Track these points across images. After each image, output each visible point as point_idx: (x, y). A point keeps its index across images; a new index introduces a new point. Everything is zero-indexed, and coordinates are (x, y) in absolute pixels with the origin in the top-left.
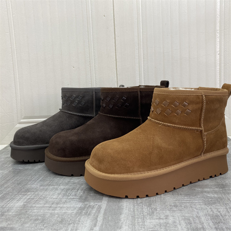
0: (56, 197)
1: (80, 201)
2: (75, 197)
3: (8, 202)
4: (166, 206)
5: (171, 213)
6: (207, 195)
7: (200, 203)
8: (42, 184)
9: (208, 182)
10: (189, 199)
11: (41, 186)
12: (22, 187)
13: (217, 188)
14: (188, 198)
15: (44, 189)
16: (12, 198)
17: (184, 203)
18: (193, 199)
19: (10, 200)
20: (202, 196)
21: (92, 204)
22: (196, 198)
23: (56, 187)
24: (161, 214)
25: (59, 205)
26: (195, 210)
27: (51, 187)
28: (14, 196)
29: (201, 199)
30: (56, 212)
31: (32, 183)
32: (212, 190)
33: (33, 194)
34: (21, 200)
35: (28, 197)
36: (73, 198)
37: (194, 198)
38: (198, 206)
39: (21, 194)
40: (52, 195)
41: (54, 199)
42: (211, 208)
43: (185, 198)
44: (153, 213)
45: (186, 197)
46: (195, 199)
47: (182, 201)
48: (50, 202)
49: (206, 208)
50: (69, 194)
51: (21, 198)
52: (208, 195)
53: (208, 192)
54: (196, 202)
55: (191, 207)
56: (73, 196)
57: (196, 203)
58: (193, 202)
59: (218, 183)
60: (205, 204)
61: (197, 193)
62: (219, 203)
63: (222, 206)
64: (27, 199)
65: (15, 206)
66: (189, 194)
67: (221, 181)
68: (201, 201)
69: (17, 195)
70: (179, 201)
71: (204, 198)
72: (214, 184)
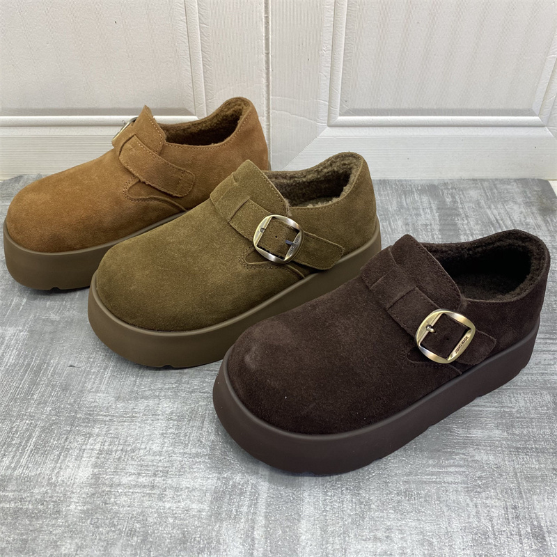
0: (158, 448)
1: (212, 467)
2: (199, 451)
4: (391, 493)
5: (398, 520)
6: (473, 453)
7: (457, 483)
8: (118, 389)
10: (436, 470)
11: (118, 399)
12: (75, 402)
13: (497, 427)
14: (434, 466)
15: (126, 413)
16: (63, 447)
17: (425, 482)
18: (444, 467)
19: (59, 456)
20: (464, 460)
21: (238, 478)
22: (451, 466)
23: (151, 403)
24: (378, 524)
25: (170, 481)
27: (142, 405)
28: (66, 440)
29: (462, 469)
30: (168, 505)
31: (95, 386)
32: (486, 433)
33: (106, 435)
34: (85, 455)
35: (98, 447)
36: (197, 455)
37: (447, 466)
38: (453, 497)
39: (78, 433)
40: (149, 440)
41: (155, 454)
42: (476, 506)
43: (429, 466)
44: (363, 518)
45: (431, 462)
46: (450, 469)
47: (422, 474)
48: (147, 466)
49: (468, 504)
50: (185, 436)
51: (84, 450)
52: (478, 458)
53: (477, 444)
54: (450, 479)
55: (439, 499)
56: (194, 446)
57: (448, 483)
58: (444, 483)
59: (502, 407)
60: (468, 488)
61: (455, 447)
62: (493, 489)
63: (498, 499)
64: (97, 452)
65: (77, 481)
66: (439, 451)
67: (510, 401)
68: (460, 478)
69: (71, 437)
70: (416, 475)
71: (468, 466)
72: (494, 409)
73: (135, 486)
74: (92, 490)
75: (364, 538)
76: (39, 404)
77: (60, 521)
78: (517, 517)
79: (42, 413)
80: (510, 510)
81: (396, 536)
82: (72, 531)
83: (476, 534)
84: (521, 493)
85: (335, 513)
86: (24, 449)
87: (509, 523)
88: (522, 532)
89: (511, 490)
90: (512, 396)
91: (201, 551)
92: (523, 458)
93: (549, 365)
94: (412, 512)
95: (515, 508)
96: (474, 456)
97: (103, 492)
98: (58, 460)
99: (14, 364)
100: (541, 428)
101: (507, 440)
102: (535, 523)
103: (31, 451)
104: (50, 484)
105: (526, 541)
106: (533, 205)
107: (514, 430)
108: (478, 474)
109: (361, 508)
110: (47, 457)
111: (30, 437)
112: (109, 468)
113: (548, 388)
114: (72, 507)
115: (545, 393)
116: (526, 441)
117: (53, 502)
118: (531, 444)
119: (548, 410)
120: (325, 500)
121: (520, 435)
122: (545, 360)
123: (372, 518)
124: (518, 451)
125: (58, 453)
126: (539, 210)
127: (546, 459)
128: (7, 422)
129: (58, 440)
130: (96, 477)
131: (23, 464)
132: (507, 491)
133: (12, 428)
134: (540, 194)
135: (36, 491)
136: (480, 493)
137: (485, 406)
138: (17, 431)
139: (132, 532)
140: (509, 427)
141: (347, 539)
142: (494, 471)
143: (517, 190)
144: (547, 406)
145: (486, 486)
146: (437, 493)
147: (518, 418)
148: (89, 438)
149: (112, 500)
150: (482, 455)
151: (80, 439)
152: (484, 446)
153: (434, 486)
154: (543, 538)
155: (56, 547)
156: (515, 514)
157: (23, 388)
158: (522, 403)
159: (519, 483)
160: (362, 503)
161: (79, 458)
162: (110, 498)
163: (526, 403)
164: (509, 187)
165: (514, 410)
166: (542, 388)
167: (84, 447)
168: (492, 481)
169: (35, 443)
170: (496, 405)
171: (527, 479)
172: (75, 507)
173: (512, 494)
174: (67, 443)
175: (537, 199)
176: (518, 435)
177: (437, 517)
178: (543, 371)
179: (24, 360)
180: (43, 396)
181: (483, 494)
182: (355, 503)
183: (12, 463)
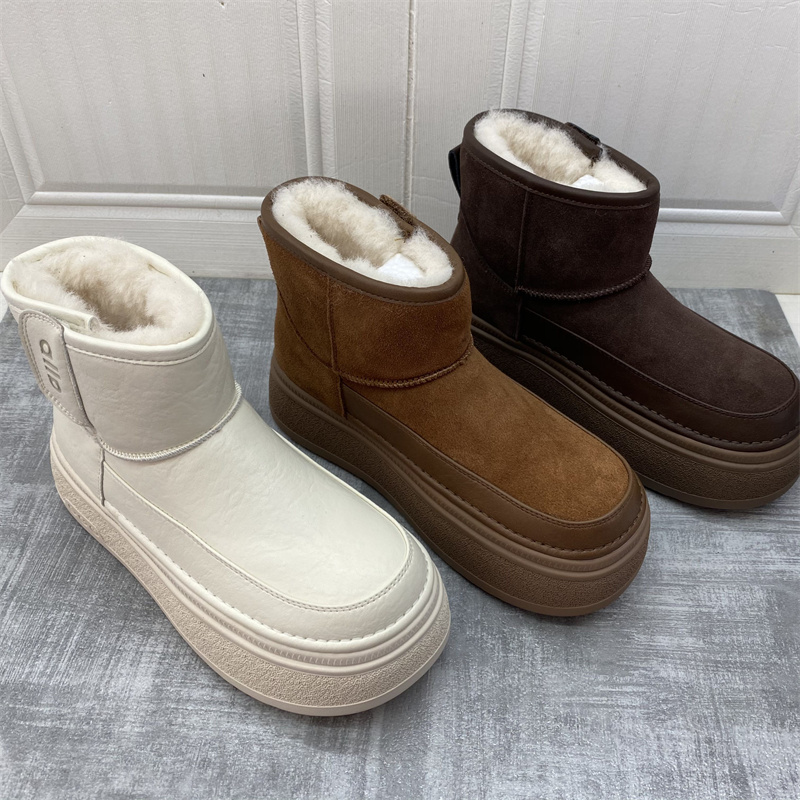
3: (106, 668)
4: (546, 718)
5: (555, 754)
6: (658, 667)
7: (635, 707)
9: (671, 599)
10: (608, 689)
13: (691, 633)
14: (605, 684)
16: (114, 649)
17: (593, 705)
18: (618, 685)
19: (109, 660)
20: (645, 676)
22: (627, 684)
24: (528, 759)
26: (617, 741)
28: (118, 639)
29: (641, 689)
32: (676, 640)
34: (143, 660)
35: (160, 649)
37: (622, 685)
38: (628, 725)
39: (134, 629)
42: (659, 739)
43: (598, 683)
44: (509, 750)
45: (601, 678)
46: (625, 689)
47: (588, 694)
49: (648, 736)
51: (142, 652)
52: (663, 674)
53: (663, 655)
54: (625, 701)
55: (609, 727)
57: (623, 707)
58: (618, 706)
59: (699, 606)
60: (648, 713)
61: (632, 659)
62: (682, 716)
63: (688, 730)
64: (158, 656)
65: (133, 694)
66: (612, 663)
67: (710, 598)
68: (638, 701)
69: (124, 635)
70: (581, 695)
71: (649, 685)
72: (687, 609)
73: (209, 702)
74: (153, 707)
75: (510, 777)
76: (81, 589)
77: (112, 747)
78: (712, 754)
79: (86, 603)
80: (703, 744)
81: (552, 776)
82: (127, 759)
83: (657, 775)
84: (718, 722)
85: (472, 744)
86: (62, 651)
87: (701, 761)
88: (717, 774)
89: (705, 717)
90: (712, 591)
91: (296, 790)
92: (723, 675)
93: (763, 550)
94: (574, 744)
95: (710, 741)
96: (658, 671)
97: (168, 709)
98: (108, 665)
99: (48, 535)
100: (749, 635)
101: (703, 650)
102: (736, 762)
103: (72, 653)
104: (97, 697)
105: (722, 785)
106: (752, 327)
107: (713, 637)
108: (662, 696)
109: (507, 737)
110: (93, 662)
111: (70, 635)
112: (174, 677)
113: (761, 582)
114: (127, 728)
115: (756, 588)
116: (728, 653)
117: (101, 720)
118: (735, 657)
119: (759, 611)
120: (459, 726)
121: (722, 644)
122: (758, 543)
123: (520, 752)
124: (717, 667)
125: (108, 655)
126: (760, 334)
127: (754, 677)
128: (40, 613)
129: (107, 638)
130: (158, 689)
131: (62, 670)
132: (700, 719)
133: (47, 621)
134: (762, 311)
135: (79, 705)
136: (664, 720)
137: (675, 605)
138: (53, 626)
139: (205, 763)
140: (706, 633)
141: (487, 777)
142: (683, 692)
143: (731, 305)
144: (758, 606)
145: (673, 713)
146: (608, 720)
147: (719, 621)
148: (149, 637)
149: (180, 720)
150: (669, 670)
151: (136, 638)
152: (672, 658)
153: (604, 711)
154: (746, 783)
155: (107, 780)
156: (709, 750)
157: (60, 568)
158: (725, 602)
159: (716, 709)
160: (507, 731)
161: (135, 663)
162: (176, 718)
163: (730, 601)
164: (720, 301)
165: (714, 611)
166: (753, 582)
167: (142, 649)
168: (681, 706)
169: (77, 643)
170: (690, 603)
171: (727, 703)
172: (130, 728)
173: (707, 723)
174: (119, 643)
175: (758, 319)
176: (718, 645)
177: (606, 752)
178: (755, 559)
179: (62, 530)
180: (86, 578)
181: (669, 723)
182: (500, 731)
183: (47, 668)
